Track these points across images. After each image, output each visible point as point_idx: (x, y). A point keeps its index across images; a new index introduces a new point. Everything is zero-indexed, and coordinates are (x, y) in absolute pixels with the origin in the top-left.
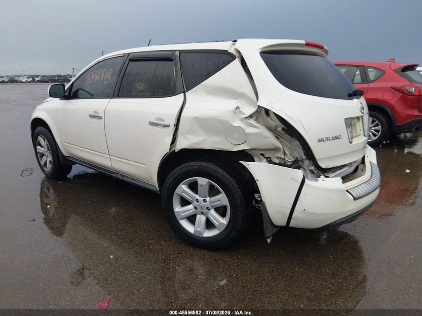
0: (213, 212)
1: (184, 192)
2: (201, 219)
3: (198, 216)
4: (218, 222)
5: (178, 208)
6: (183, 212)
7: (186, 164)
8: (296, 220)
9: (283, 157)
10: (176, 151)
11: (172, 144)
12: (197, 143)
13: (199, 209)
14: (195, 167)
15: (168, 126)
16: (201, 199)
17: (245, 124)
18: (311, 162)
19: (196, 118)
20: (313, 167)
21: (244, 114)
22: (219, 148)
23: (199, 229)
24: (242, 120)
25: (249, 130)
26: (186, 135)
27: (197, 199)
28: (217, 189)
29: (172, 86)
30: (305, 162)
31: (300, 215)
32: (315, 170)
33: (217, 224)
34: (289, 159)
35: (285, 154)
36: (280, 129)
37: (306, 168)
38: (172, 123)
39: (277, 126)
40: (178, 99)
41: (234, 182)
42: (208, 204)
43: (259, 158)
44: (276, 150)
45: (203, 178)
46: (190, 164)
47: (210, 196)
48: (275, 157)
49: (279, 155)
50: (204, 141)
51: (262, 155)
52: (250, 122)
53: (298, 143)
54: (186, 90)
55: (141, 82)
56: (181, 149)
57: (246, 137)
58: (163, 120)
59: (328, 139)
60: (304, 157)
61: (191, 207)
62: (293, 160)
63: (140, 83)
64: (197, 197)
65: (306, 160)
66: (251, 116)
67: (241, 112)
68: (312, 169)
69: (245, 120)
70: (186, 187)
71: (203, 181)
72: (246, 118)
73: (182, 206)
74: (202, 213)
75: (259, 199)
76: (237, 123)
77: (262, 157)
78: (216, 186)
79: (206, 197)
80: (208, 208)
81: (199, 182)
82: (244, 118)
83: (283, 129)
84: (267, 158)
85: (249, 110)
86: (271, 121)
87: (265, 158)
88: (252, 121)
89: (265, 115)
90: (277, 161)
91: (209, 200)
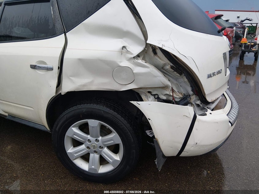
0: (106, 150)
1: (75, 134)
2: (94, 157)
3: (92, 155)
4: (111, 159)
5: (70, 150)
6: (76, 153)
7: (75, 108)
8: (187, 152)
9: (172, 94)
10: (63, 94)
11: (57, 87)
12: (84, 86)
13: (92, 148)
14: (84, 110)
15: (51, 69)
16: (93, 139)
17: (132, 64)
18: (197, 97)
19: (80, 60)
20: (199, 101)
21: (132, 54)
22: (107, 89)
23: (93, 167)
24: (130, 59)
25: (137, 70)
26: (71, 78)
27: (89, 140)
28: (109, 129)
29: (51, 27)
30: (192, 97)
31: (192, 149)
32: (201, 104)
33: (111, 161)
34: (178, 96)
35: (173, 91)
36: (168, 67)
37: (193, 103)
38: (55, 65)
39: (165, 65)
40: (59, 41)
41: (125, 122)
42: (100, 143)
43: (146, 95)
44: (165, 87)
45: (93, 120)
46: (79, 106)
47: (102, 136)
48: (163, 94)
49: (168, 93)
50: (91, 83)
51: (149, 92)
52: (138, 61)
53: (186, 80)
54: (66, 31)
55: (19, 26)
56: (68, 92)
57: (134, 77)
58: (45, 63)
59: (214, 74)
60: (191, 93)
61: (83, 147)
62: (181, 96)
63: (17, 27)
64: (89, 137)
65: (193, 95)
66: (138, 56)
67: (128, 52)
68: (199, 103)
69: (133, 60)
70: (77, 129)
71: (93, 123)
72: (134, 57)
73: (74, 147)
74: (95, 152)
75: (151, 136)
76: (125, 63)
77: (149, 95)
78: (108, 127)
79: (99, 137)
80: (101, 147)
81: (90, 124)
82: (131, 58)
83: (172, 67)
84: (154, 95)
85: (137, 49)
86: (159, 59)
87: (152, 95)
88: (140, 61)
89: (152, 54)
90: (164, 98)
91: (101, 139)
